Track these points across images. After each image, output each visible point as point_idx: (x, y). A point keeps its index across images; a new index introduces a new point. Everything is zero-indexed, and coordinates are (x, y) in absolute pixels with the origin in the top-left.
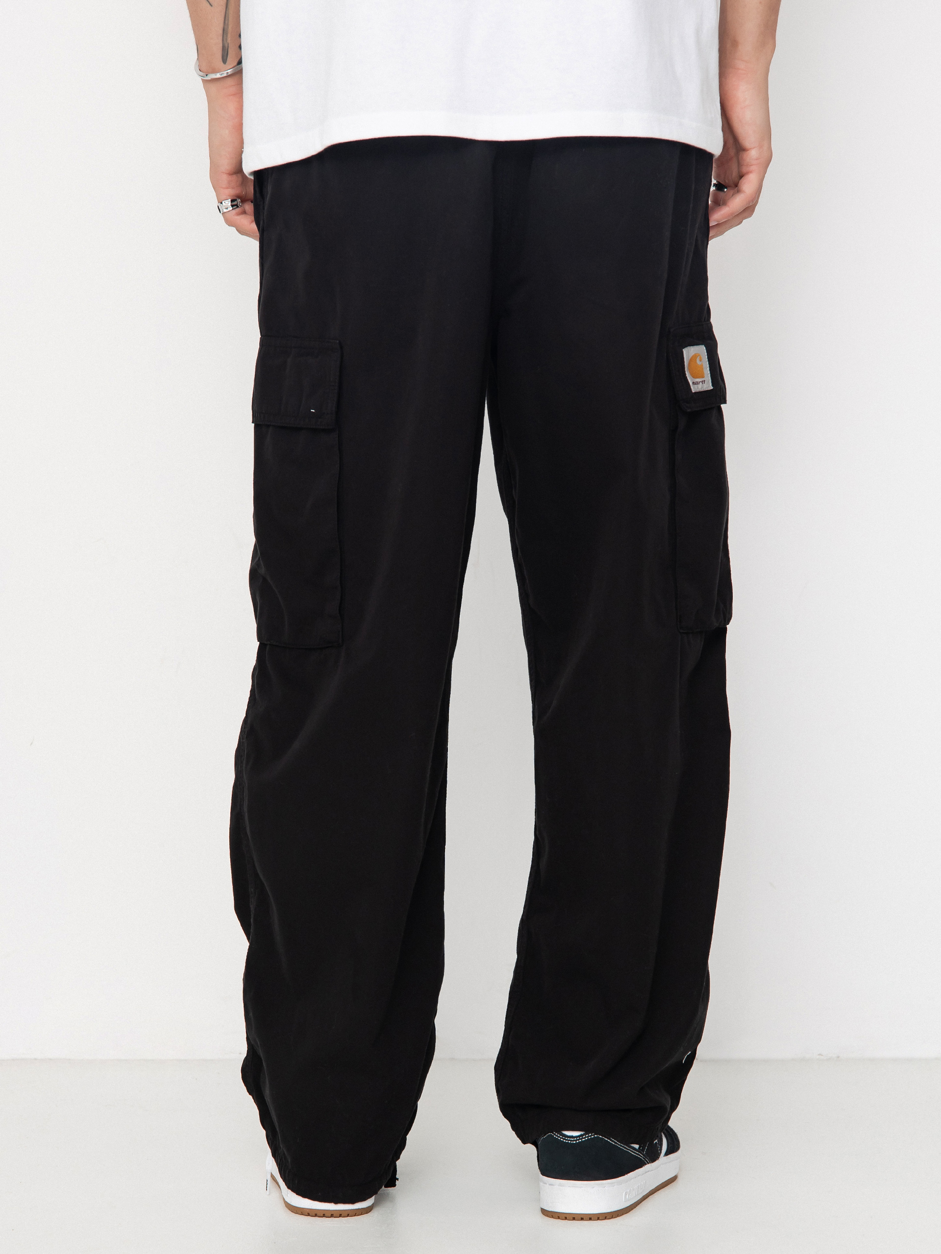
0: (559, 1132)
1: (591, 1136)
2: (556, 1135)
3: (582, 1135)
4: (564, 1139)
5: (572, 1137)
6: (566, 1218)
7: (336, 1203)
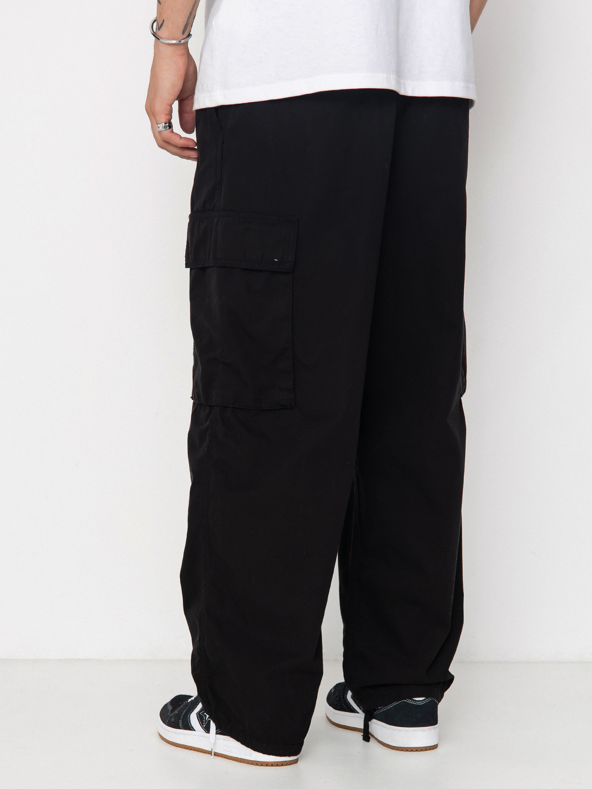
0: (411, 698)
1: (429, 700)
2: (409, 701)
3: (424, 700)
4: (414, 703)
5: (420, 701)
6: (412, 751)
7: (289, 756)
